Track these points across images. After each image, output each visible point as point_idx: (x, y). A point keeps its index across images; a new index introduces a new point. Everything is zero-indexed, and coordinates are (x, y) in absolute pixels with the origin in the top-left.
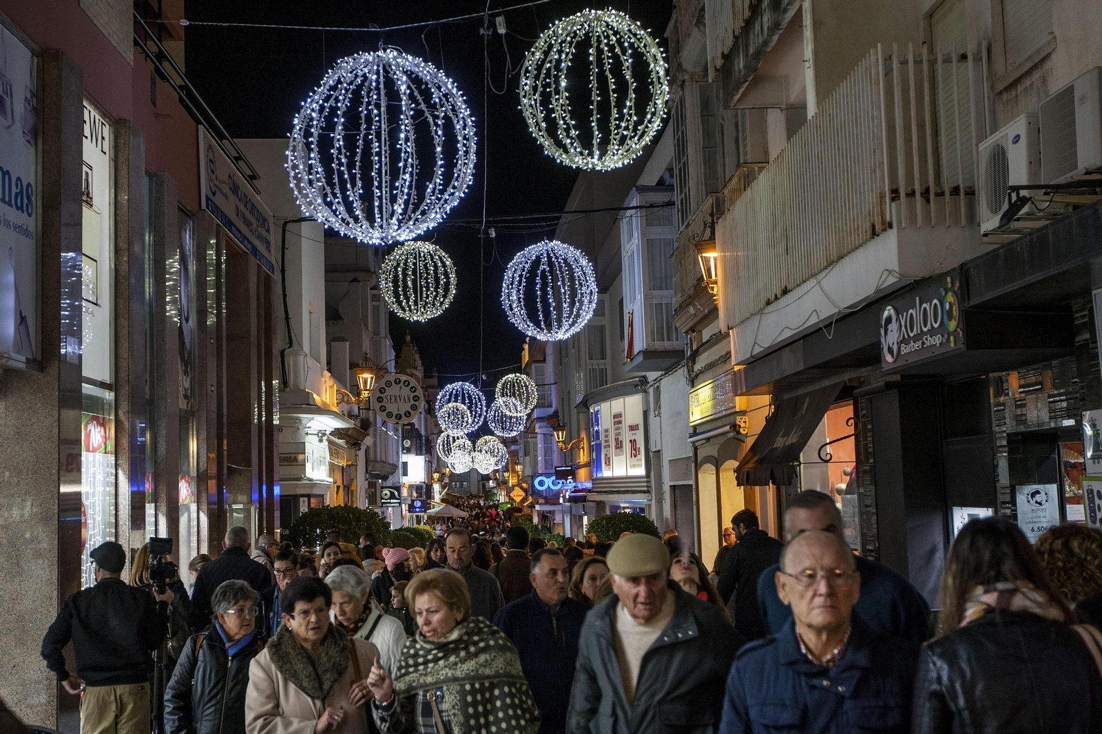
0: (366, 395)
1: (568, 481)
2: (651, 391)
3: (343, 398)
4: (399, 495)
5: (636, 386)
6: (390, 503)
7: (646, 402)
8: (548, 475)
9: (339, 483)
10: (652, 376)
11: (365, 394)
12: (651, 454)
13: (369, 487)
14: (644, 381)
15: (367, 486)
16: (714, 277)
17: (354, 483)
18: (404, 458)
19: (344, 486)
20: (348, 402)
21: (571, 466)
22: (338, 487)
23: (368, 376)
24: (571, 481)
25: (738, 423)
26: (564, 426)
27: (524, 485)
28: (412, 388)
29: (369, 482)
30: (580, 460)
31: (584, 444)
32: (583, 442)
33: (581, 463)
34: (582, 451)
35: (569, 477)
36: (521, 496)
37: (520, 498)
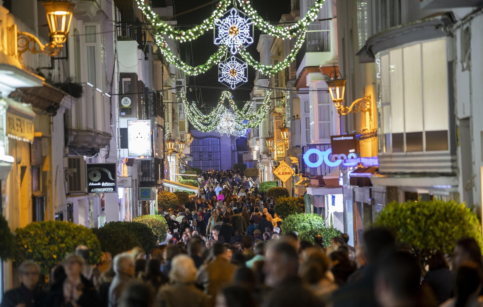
0: (61, 41)
1: (350, 156)
2: (458, 34)
3: (28, 43)
4: (114, 176)
5: (438, 27)
6: (100, 187)
7: (452, 49)
8: (322, 147)
9: (25, 161)
10: (460, 13)
11: (58, 39)
12: (458, 123)
13: (70, 166)
14: (450, 18)
15: (66, 165)
17: (47, 162)
18: (122, 123)
19: (32, 167)
20: (35, 50)
21: (353, 135)
22: (23, 169)
23: (63, 13)
24: (354, 155)
26: (343, 79)
27: (293, 159)
29: (70, 160)
30: (366, 126)
31: (370, 105)
32: (370, 102)
33: (366, 132)
34: (367, 113)
35: (351, 151)
36: (289, 173)
37: (288, 176)
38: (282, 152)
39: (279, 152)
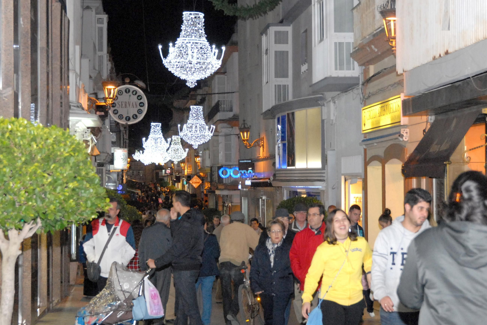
0: (111, 102)
1: (249, 172)
10: (330, 94)
11: (109, 101)
14: (323, 97)
16: (393, 35)
18: (115, 151)
21: (252, 160)
23: (112, 87)
24: (251, 171)
25: (402, 133)
27: (202, 174)
28: (139, 96)
30: (260, 155)
31: (264, 143)
32: (264, 141)
33: (260, 158)
34: (262, 148)
35: (249, 169)
36: (198, 183)
37: (198, 185)
38: (190, 171)
39: (188, 171)
